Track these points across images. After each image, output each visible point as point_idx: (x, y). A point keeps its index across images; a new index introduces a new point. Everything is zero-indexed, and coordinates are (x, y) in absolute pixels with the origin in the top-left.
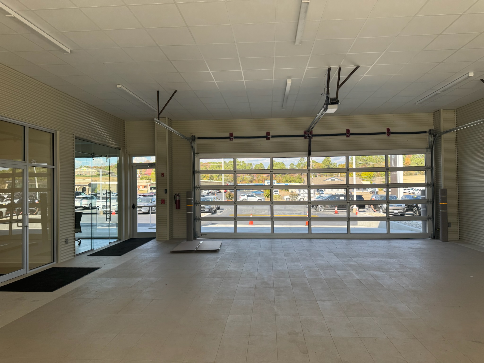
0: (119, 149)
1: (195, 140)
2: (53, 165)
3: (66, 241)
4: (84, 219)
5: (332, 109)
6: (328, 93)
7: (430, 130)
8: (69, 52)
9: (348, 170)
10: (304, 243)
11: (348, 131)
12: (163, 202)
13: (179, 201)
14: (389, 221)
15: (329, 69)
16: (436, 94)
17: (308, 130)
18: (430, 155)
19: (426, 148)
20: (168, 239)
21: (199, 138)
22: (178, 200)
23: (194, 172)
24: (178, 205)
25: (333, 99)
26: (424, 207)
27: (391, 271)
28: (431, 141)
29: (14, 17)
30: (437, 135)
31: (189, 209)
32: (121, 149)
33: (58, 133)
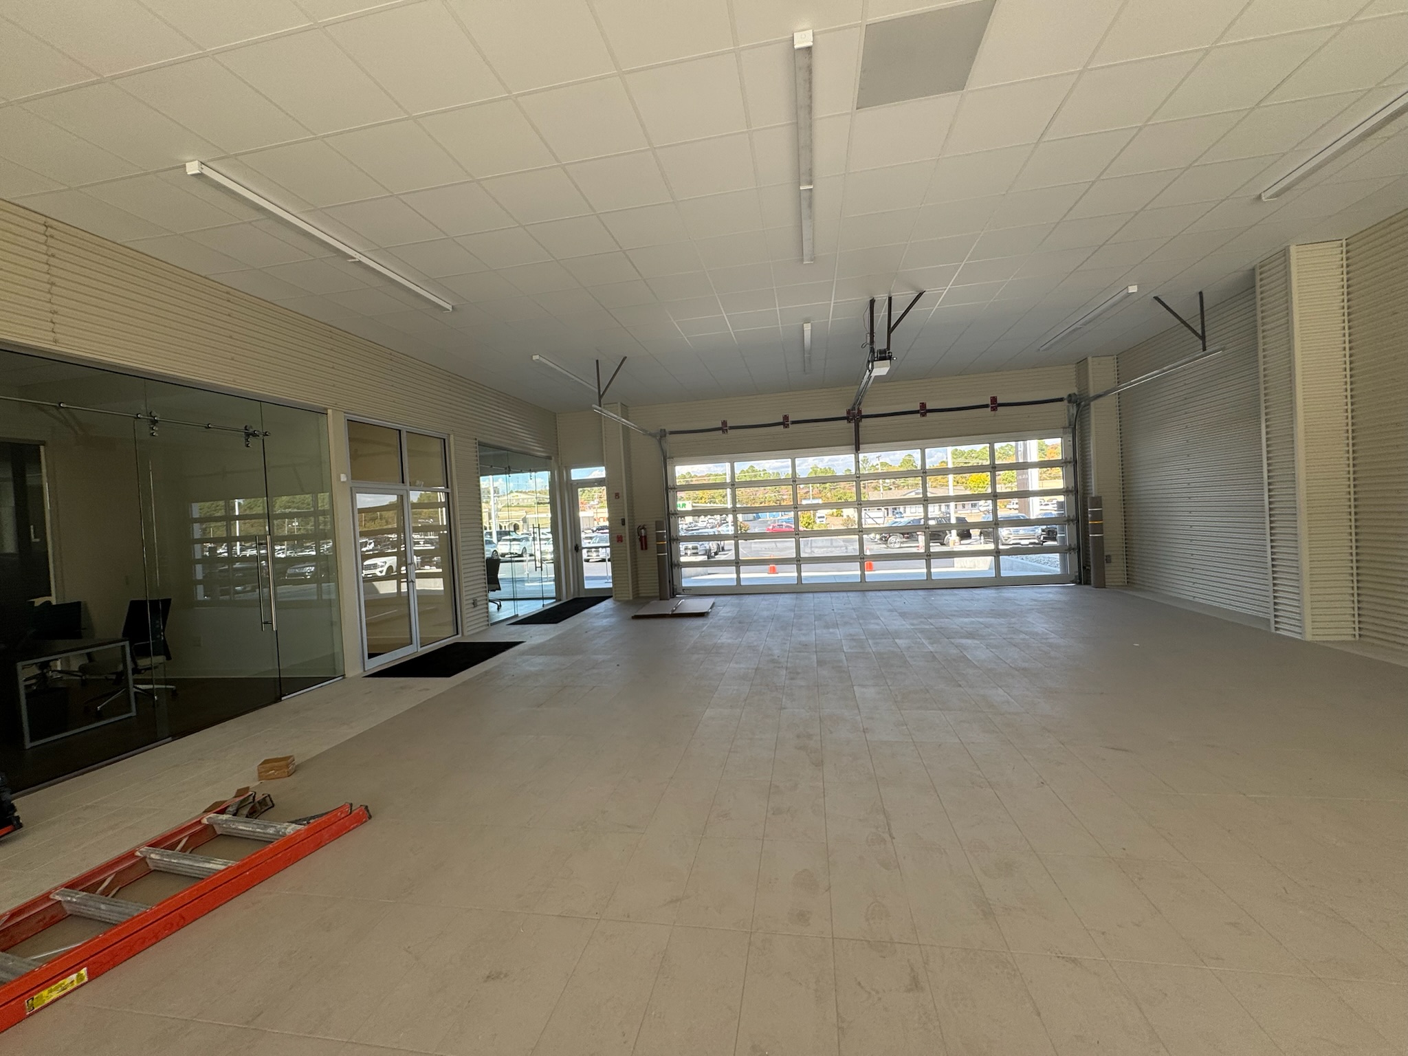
0: (549, 458)
1: (665, 436)
2: (448, 487)
3: (473, 604)
4: (504, 572)
5: (881, 369)
6: (872, 342)
7: (1070, 395)
8: (451, 309)
9: (926, 472)
10: (850, 599)
11: (923, 405)
12: (620, 539)
13: (645, 537)
14: (998, 556)
15: (872, 302)
16: (1074, 330)
17: (853, 409)
18: (1071, 439)
19: (1064, 428)
20: (631, 598)
21: (672, 433)
22: (643, 535)
23: (667, 489)
24: (644, 544)
25: (881, 352)
26: (1063, 530)
27: (992, 637)
28: (1073, 414)
29: (360, 262)
30: (1083, 403)
31: (660, 549)
32: (553, 458)
33: (452, 436)
